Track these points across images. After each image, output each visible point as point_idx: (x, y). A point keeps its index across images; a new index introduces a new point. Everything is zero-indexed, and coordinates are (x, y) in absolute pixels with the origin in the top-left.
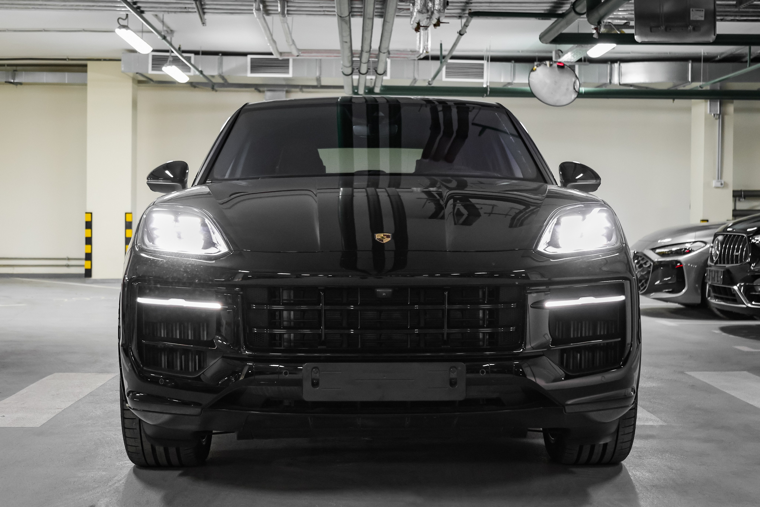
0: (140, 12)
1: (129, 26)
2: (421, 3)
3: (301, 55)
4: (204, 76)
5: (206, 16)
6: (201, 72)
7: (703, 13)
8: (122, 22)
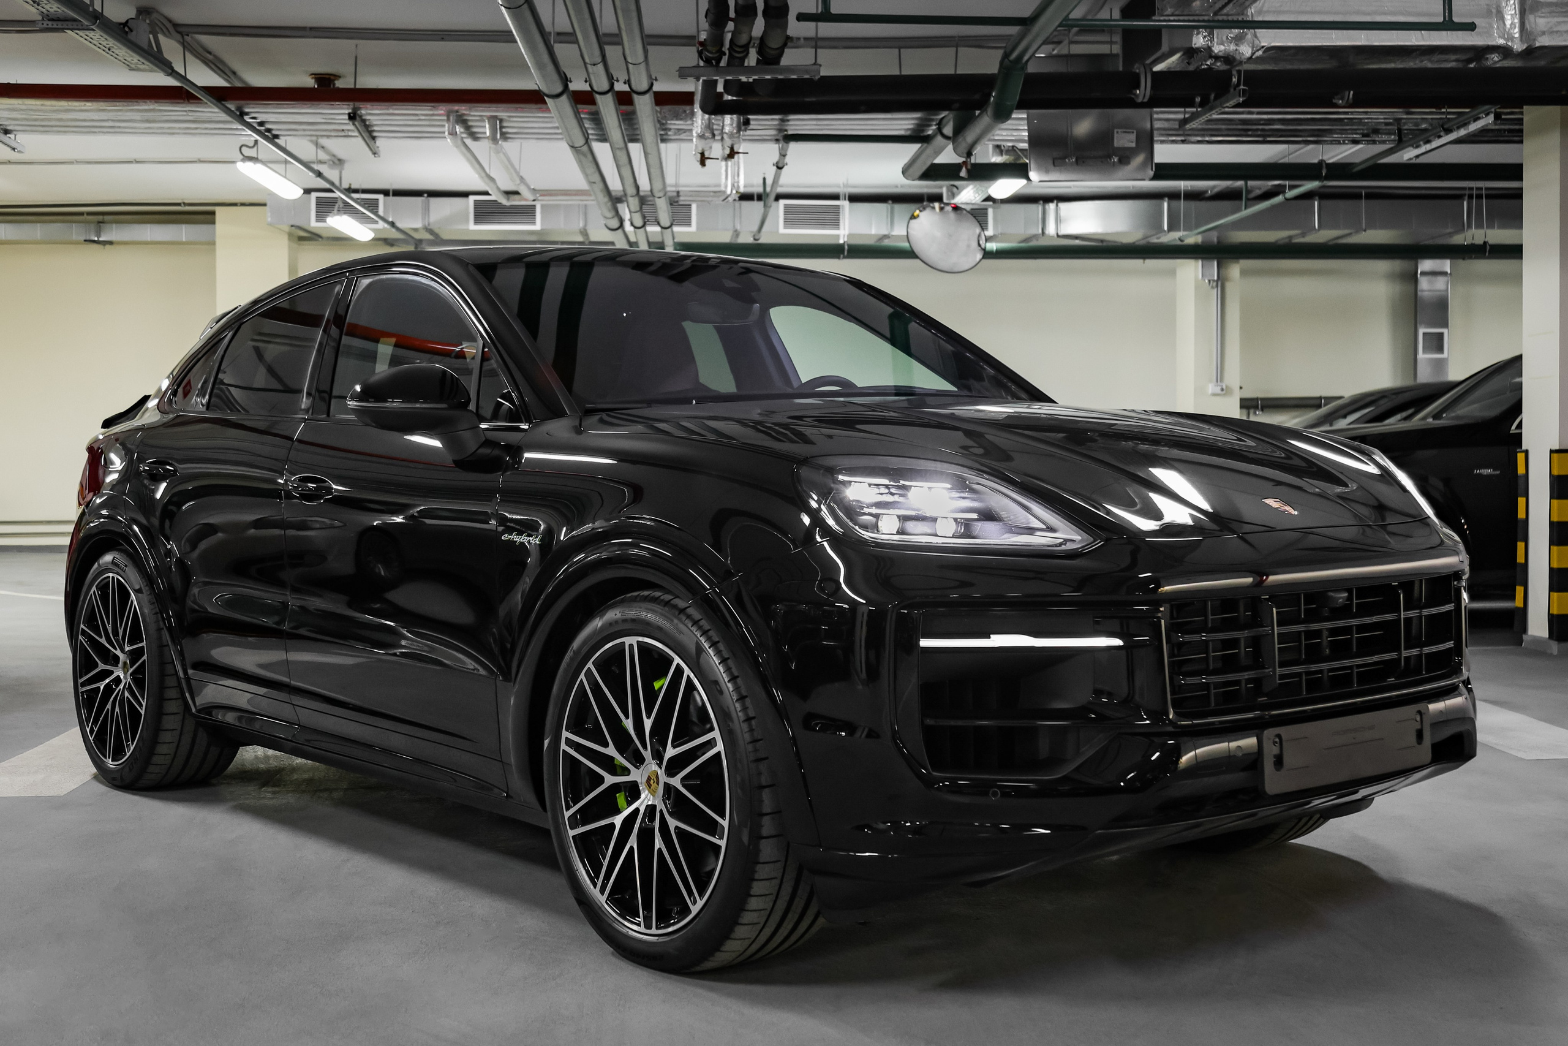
1: (259, 158)
2: (702, 123)
3: (540, 198)
4: (398, 229)
6: (392, 224)
7: (1133, 137)
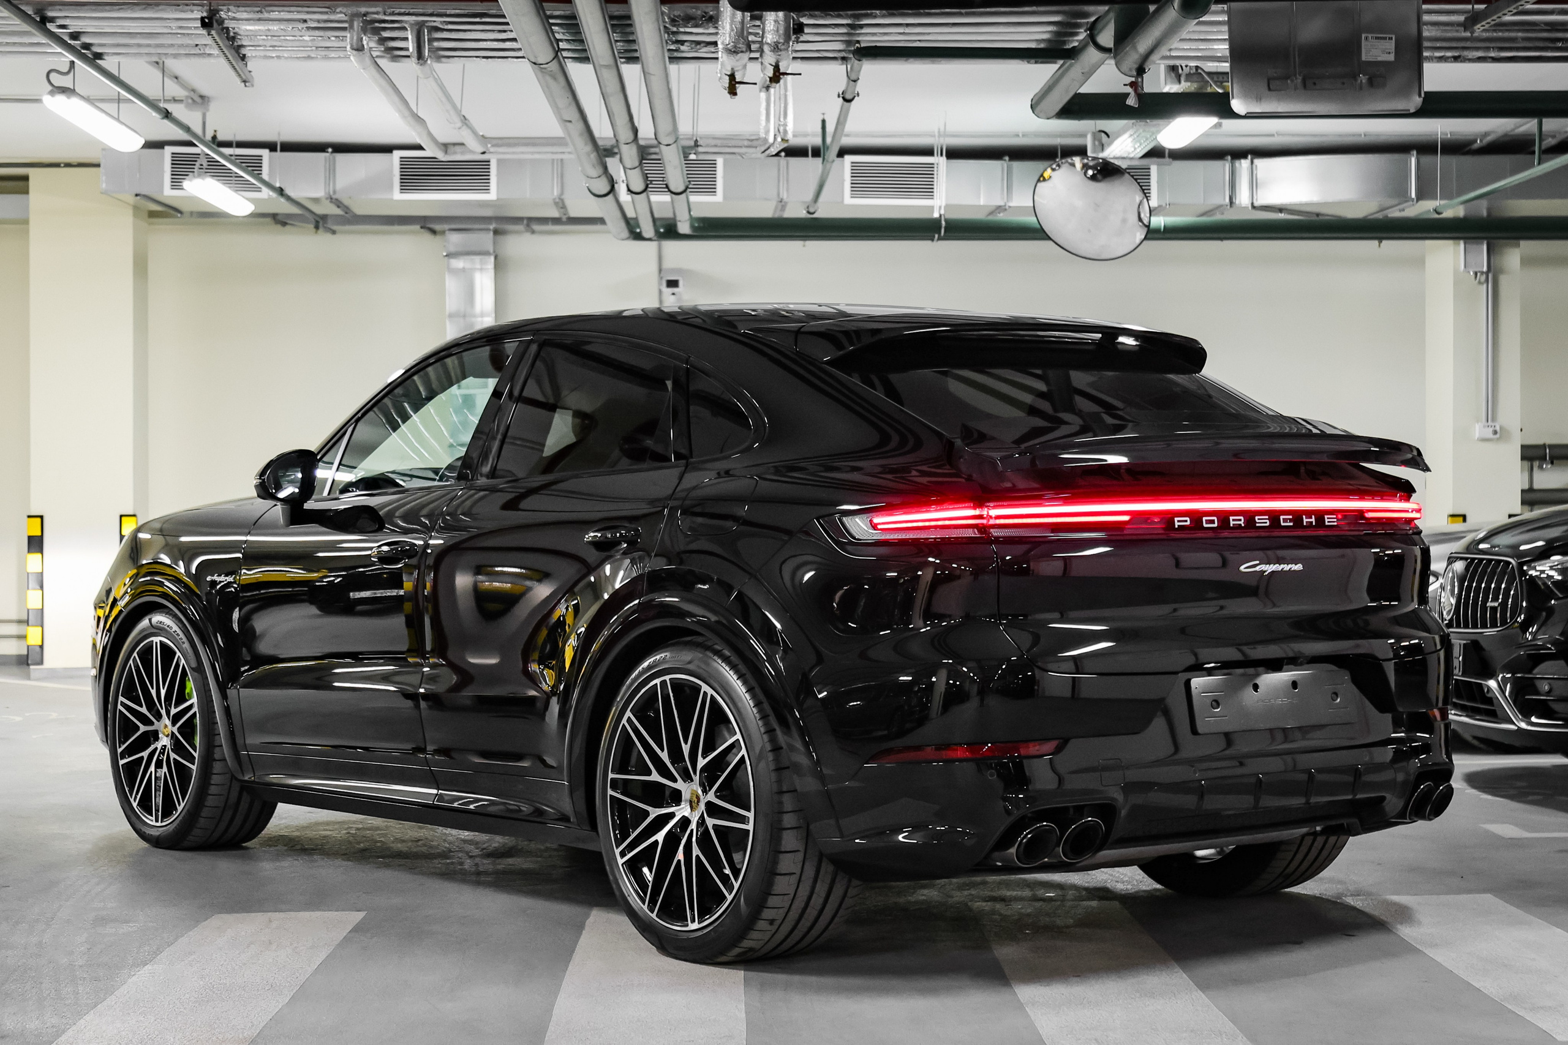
0: (94, 58)
1: (77, 90)
2: (732, 30)
3: (492, 150)
4: (289, 198)
5: (251, 65)
6: (281, 191)
7: (1391, 45)
8: (58, 80)
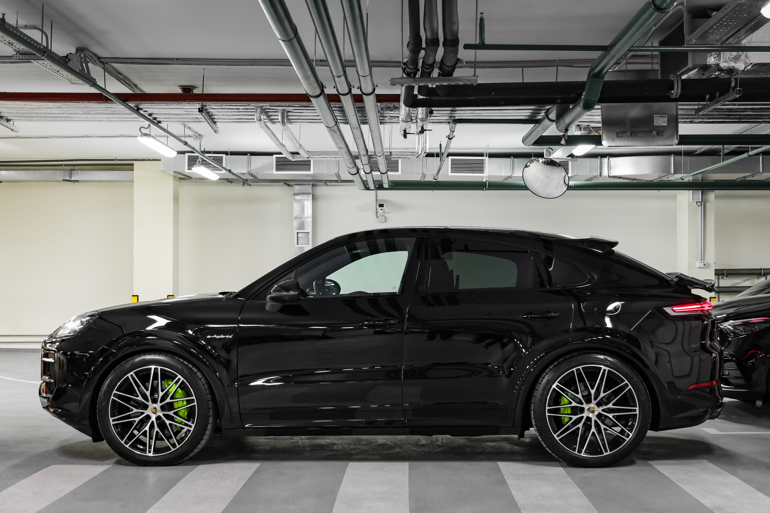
2: (405, 112)
3: (312, 156)
4: (233, 174)
6: (230, 171)
7: (666, 119)
8: (144, 131)
